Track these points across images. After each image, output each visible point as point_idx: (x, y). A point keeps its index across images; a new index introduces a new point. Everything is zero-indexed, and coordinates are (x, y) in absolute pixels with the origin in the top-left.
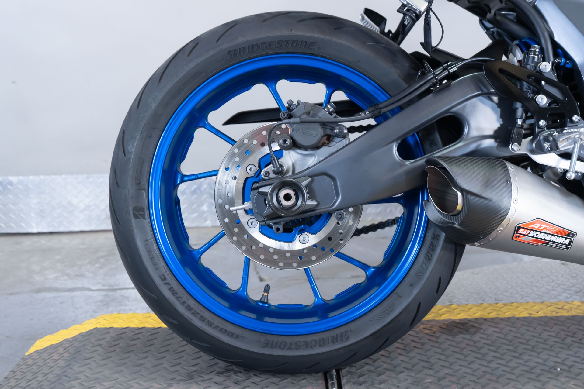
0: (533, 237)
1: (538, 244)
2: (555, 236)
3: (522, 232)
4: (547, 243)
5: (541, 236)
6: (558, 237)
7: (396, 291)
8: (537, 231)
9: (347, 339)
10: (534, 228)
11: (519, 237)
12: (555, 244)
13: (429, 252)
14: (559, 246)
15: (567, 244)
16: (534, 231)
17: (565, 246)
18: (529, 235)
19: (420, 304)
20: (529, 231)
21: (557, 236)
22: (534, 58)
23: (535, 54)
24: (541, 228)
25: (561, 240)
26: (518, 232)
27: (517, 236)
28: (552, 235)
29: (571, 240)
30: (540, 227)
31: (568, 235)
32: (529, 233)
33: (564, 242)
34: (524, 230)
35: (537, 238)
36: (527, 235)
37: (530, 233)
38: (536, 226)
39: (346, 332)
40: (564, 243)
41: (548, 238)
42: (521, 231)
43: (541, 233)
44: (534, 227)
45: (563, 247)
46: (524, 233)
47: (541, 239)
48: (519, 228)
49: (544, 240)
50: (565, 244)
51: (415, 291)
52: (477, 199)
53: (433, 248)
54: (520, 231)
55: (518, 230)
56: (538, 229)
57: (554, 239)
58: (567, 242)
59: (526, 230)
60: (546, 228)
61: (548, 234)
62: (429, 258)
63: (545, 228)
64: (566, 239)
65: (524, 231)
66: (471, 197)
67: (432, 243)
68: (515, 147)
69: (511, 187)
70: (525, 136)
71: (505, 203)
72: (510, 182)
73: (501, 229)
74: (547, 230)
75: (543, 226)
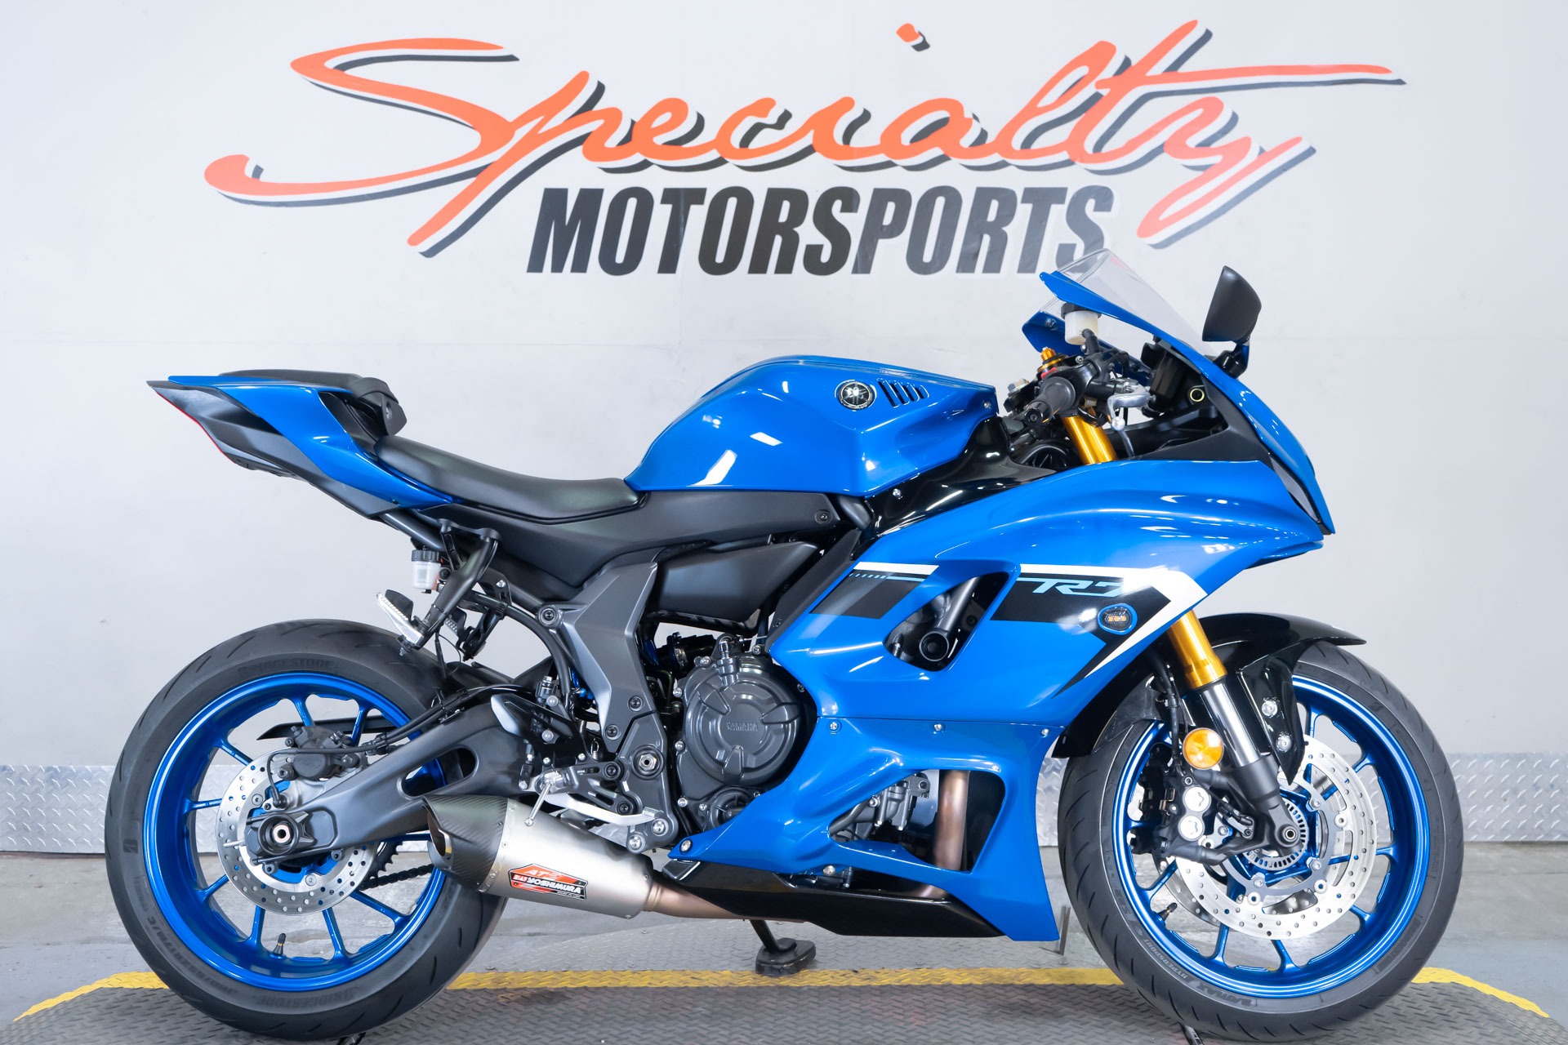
0: (533, 884)
1: (544, 892)
2: (560, 884)
3: (518, 878)
4: (556, 892)
5: (544, 883)
6: (565, 886)
7: (411, 943)
8: (536, 879)
9: (352, 997)
10: (531, 874)
11: (518, 884)
12: (566, 893)
13: (446, 899)
14: (571, 895)
15: (579, 892)
16: (532, 878)
17: (579, 895)
18: (528, 882)
19: (435, 958)
20: (526, 878)
21: (564, 884)
22: (545, 690)
23: (546, 686)
24: (539, 875)
25: (571, 889)
26: (514, 879)
27: (516, 883)
28: (557, 883)
29: (582, 889)
30: (538, 873)
31: (577, 882)
32: (528, 880)
33: (574, 890)
34: (519, 876)
35: (539, 885)
36: (526, 882)
38: (533, 873)
39: (351, 989)
41: (552, 885)
42: (516, 877)
43: (542, 880)
45: (577, 896)
46: (521, 879)
47: (545, 887)
48: (513, 875)
49: (548, 887)
50: (577, 893)
51: (428, 945)
52: (462, 842)
53: (450, 895)
55: (513, 877)
56: (536, 875)
57: (559, 886)
58: (578, 890)
59: (522, 877)
60: (546, 875)
61: (551, 881)
62: (445, 907)
63: (544, 875)
64: (576, 887)
66: (455, 840)
67: (450, 889)
68: (522, 785)
69: (502, 829)
70: (533, 774)
71: (492, 848)
72: (503, 824)
73: (492, 875)
74: (548, 876)
75: (542, 873)
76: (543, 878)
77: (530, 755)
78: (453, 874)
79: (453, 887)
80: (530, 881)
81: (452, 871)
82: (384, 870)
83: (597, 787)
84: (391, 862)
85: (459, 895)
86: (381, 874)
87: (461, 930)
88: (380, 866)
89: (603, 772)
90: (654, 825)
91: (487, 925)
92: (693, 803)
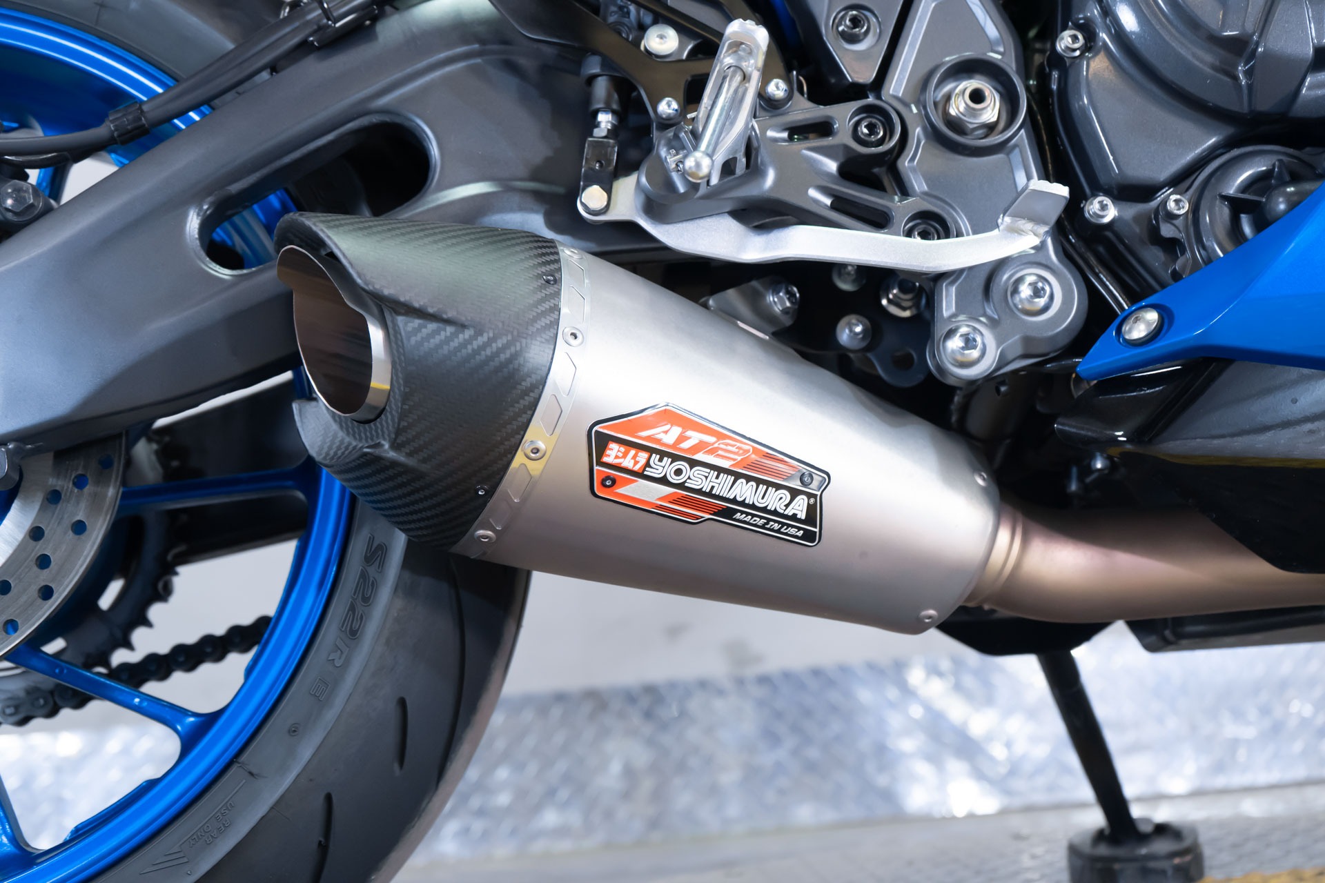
0: (665, 481)
1: (697, 517)
2: (749, 479)
3: (617, 457)
5: (698, 479)
6: (762, 488)
8: (675, 458)
10: (658, 441)
11: (614, 482)
12: (761, 518)
13: (352, 608)
14: (776, 526)
15: (802, 515)
16: (663, 454)
17: (799, 529)
18: (649, 472)
19: (329, 798)
20: (643, 456)
21: (759, 482)
24: (685, 445)
25: (776, 499)
26: (605, 459)
27: (608, 478)
28: (738, 476)
29: (812, 501)
30: (682, 438)
31: (798, 478)
32: (648, 465)
33: (787, 506)
34: (622, 449)
35: (681, 486)
36: (641, 475)
37: (651, 462)
38: (668, 435)
40: (789, 512)
41: (723, 486)
42: (613, 453)
43: (693, 463)
44: (658, 436)
45: (793, 531)
46: (628, 463)
47: (699, 492)
48: (603, 442)
49: (710, 494)
50: (794, 517)
51: (306, 752)
52: (431, 327)
53: (366, 591)
54: (608, 452)
55: (602, 449)
56: (674, 446)
57: (744, 491)
58: (800, 507)
59: (633, 452)
60: (707, 444)
61: (720, 470)
63: (700, 447)
64: (794, 494)
65: (625, 455)
67: (364, 575)
68: (593, 197)
69: (558, 294)
70: (626, 167)
71: (535, 354)
72: (557, 281)
74: (712, 451)
75: (695, 437)
76: (699, 457)
77: (607, 109)
78: (394, 464)
79: (372, 571)
80: (662, 468)
83: (829, 175)
85: (396, 590)
86: (120, 656)
87: (402, 703)
89: (843, 135)
90: (1015, 291)
91: (473, 708)
92: (1133, 210)
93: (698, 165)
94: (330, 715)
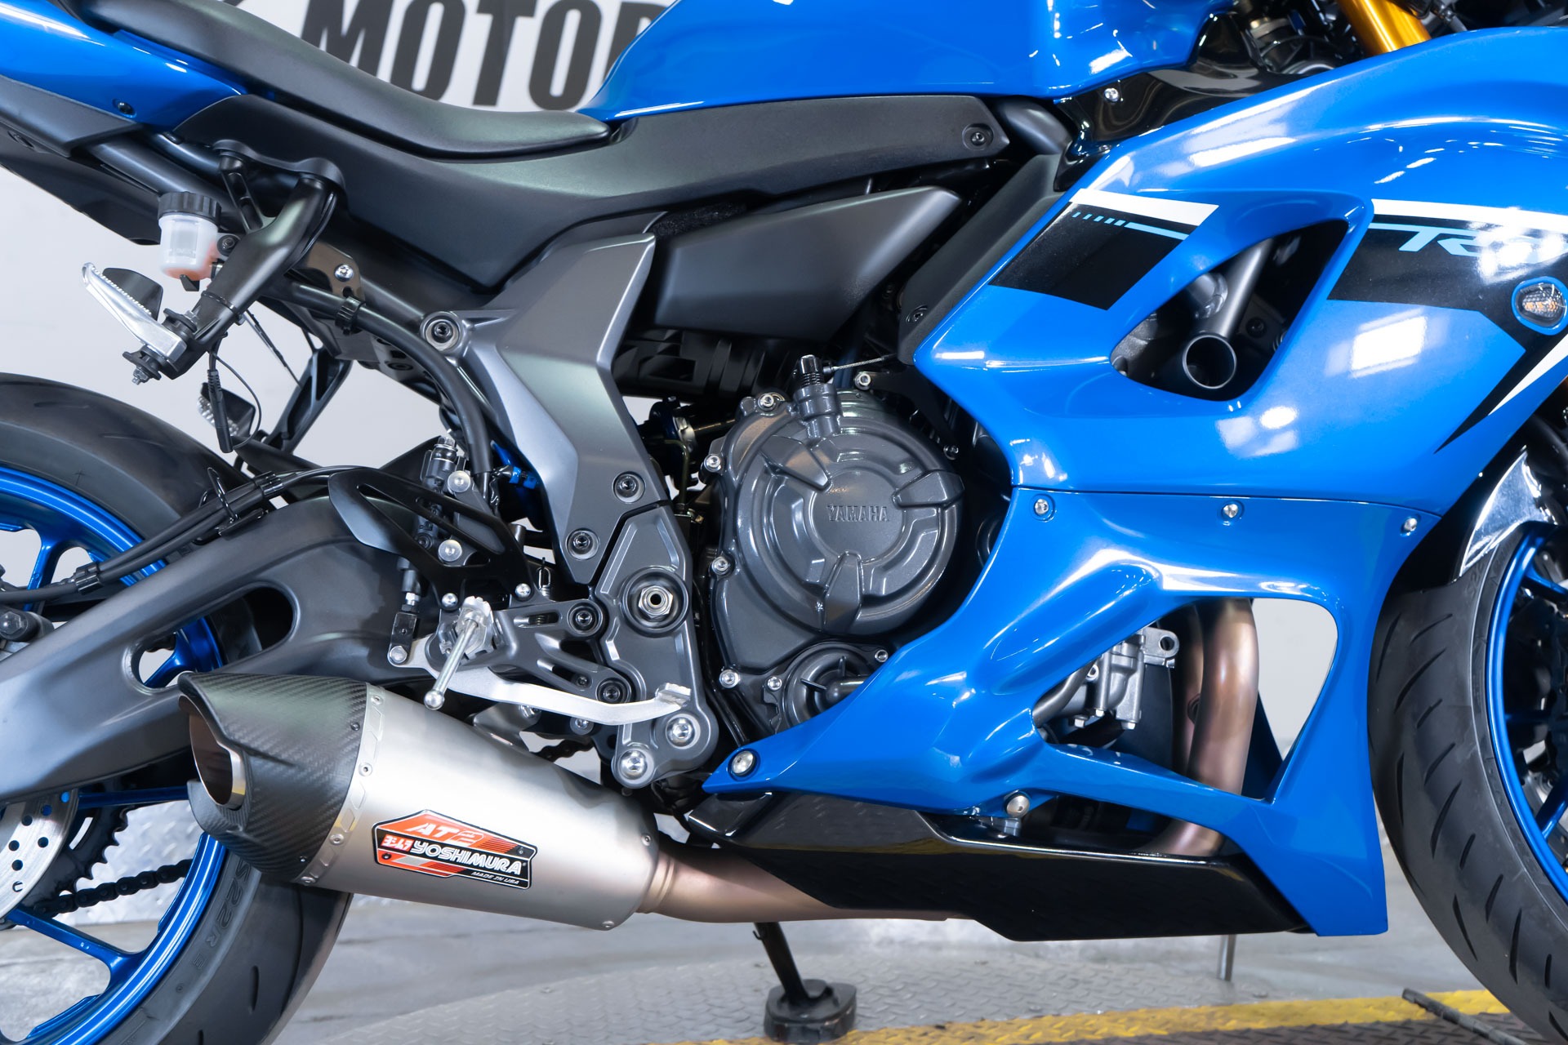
0: (424, 855)
1: (447, 875)
2: (481, 853)
3: (392, 843)
4: (469, 872)
5: (446, 854)
6: (490, 858)
7: (146, 1004)
8: (431, 843)
10: (420, 834)
11: (390, 856)
12: (490, 874)
13: (225, 907)
14: (501, 879)
15: (518, 872)
16: (422, 841)
17: (516, 880)
18: (413, 851)
19: (201, 1034)
20: (409, 843)
21: (488, 854)
22: (442, 463)
23: (444, 456)
24: (438, 835)
25: (500, 864)
26: (384, 844)
27: (386, 854)
28: (473, 852)
29: (524, 864)
30: (436, 831)
31: (515, 851)
32: (413, 846)
33: (507, 868)
34: (396, 839)
35: (436, 858)
36: (408, 852)
37: (415, 846)
38: (426, 830)
40: (509, 871)
41: (464, 857)
42: (389, 841)
43: (443, 845)
44: (420, 831)
45: (512, 881)
46: (399, 846)
47: (448, 861)
48: (382, 835)
49: (455, 862)
50: (512, 874)
51: (186, 1006)
52: (270, 765)
53: (235, 897)
54: (386, 840)
55: (381, 840)
56: (430, 836)
57: (478, 860)
58: (516, 868)
59: (402, 840)
60: (453, 834)
61: (461, 849)
62: (224, 924)
63: (449, 835)
64: (512, 861)
65: (397, 842)
66: (256, 762)
67: (234, 885)
68: (396, 655)
69: (359, 738)
70: (417, 634)
71: (339, 778)
72: (360, 727)
73: (337, 834)
74: (457, 838)
75: (444, 830)
76: (446, 842)
77: (413, 591)
78: (246, 841)
79: (240, 881)
80: (421, 848)
81: (244, 835)
82: (90, 877)
83: (554, 650)
84: (104, 861)
85: (254, 898)
86: (82, 884)
87: (256, 970)
88: (82, 868)
89: (566, 620)
90: (671, 727)
91: (309, 962)
92: (751, 678)
93: (433, 701)
94: (205, 980)
